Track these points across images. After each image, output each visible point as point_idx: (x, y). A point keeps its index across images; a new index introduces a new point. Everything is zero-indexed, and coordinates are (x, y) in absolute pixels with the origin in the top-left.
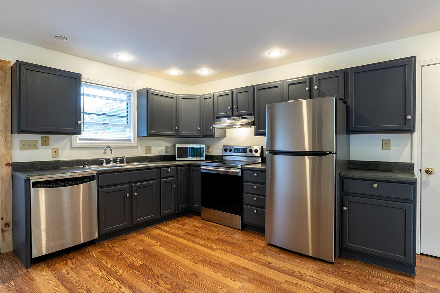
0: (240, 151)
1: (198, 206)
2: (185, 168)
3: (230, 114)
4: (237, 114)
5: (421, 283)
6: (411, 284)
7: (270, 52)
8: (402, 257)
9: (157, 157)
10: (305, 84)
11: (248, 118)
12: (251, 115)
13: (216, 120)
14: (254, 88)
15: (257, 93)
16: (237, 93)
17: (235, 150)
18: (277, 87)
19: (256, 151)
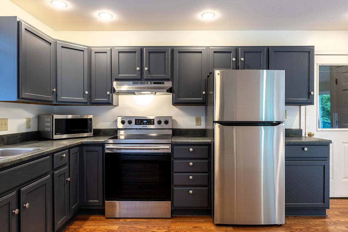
0: (145, 123)
1: (98, 201)
2: (76, 149)
3: (139, 77)
4: (149, 78)
5: (337, 220)
6: (334, 223)
7: (202, 15)
8: (322, 204)
9: (17, 136)
10: (230, 54)
11: (164, 84)
12: (168, 80)
13: (115, 83)
14: (173, 49)
15: (176, 55)
16: (149, 52)
17: (137, 121)
18: (201, 52)
19: (166, 122)
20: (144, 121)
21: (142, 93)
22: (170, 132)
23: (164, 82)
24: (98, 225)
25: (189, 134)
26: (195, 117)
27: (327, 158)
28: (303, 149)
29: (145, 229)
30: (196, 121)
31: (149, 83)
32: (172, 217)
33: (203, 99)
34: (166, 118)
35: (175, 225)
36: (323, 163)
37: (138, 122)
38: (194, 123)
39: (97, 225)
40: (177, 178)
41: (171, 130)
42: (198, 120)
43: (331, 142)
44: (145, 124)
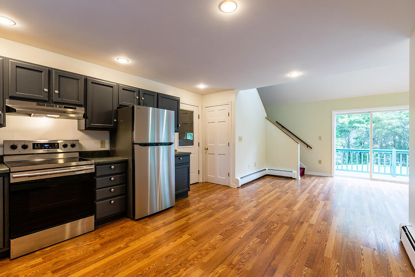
3: (47, 99)
4: (58, 101)
5: (194, 196)
6: (191, 199)
8: (188, 188)
10: (134, 93)
11: (76, 109)
12: (80, 106)
13: (7, 101)
14: (86, 79)
15: (90, 85)
16: (59, 75)
17: (36, 145)
18: (112, 87)
19: (73, 146)
20: (45, 146)
21: (48, 115)
22: (77, 155)
23: (76, 108)
24: (9, 269)
25: (95, 156)
26: (100, 141)
27: (188, 163)
28: (180, 159)
29: (77, 247)
30: (101, 144)
31: (58, 106)
32: (95, 229)
33: (114, 125)
34: (73, 141)
35: (104, 233)
36: (187, 166)
37: (38, 146)
38: (99, 146)
39: (6, 271)
40: (100, 193)
41: (78, 153)
42: (102, 143)
43: (191, 153)
44: (47, 148)
